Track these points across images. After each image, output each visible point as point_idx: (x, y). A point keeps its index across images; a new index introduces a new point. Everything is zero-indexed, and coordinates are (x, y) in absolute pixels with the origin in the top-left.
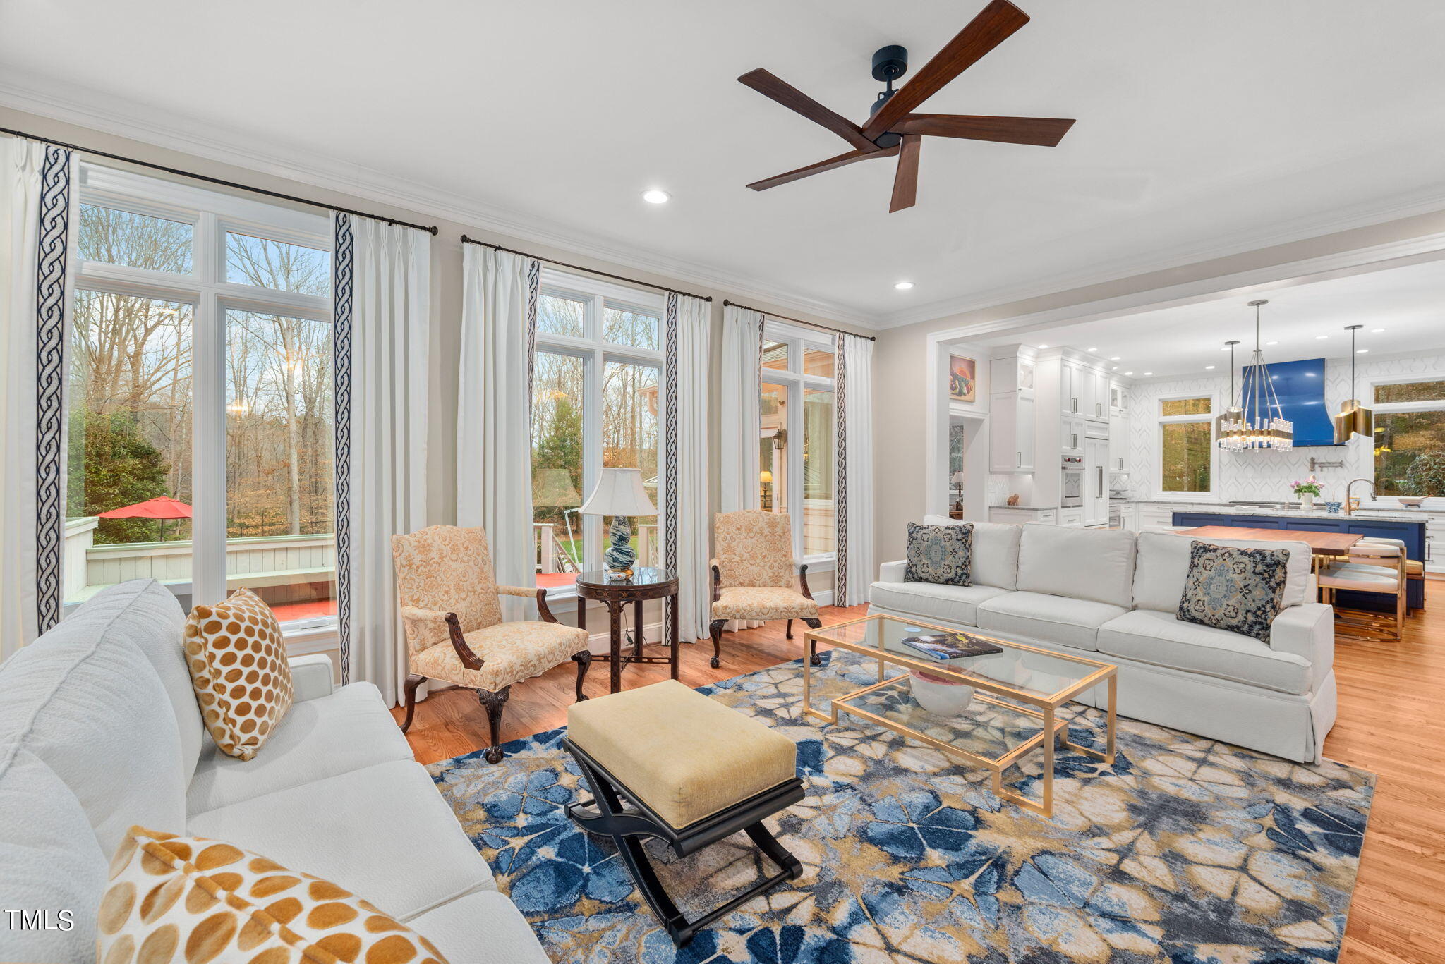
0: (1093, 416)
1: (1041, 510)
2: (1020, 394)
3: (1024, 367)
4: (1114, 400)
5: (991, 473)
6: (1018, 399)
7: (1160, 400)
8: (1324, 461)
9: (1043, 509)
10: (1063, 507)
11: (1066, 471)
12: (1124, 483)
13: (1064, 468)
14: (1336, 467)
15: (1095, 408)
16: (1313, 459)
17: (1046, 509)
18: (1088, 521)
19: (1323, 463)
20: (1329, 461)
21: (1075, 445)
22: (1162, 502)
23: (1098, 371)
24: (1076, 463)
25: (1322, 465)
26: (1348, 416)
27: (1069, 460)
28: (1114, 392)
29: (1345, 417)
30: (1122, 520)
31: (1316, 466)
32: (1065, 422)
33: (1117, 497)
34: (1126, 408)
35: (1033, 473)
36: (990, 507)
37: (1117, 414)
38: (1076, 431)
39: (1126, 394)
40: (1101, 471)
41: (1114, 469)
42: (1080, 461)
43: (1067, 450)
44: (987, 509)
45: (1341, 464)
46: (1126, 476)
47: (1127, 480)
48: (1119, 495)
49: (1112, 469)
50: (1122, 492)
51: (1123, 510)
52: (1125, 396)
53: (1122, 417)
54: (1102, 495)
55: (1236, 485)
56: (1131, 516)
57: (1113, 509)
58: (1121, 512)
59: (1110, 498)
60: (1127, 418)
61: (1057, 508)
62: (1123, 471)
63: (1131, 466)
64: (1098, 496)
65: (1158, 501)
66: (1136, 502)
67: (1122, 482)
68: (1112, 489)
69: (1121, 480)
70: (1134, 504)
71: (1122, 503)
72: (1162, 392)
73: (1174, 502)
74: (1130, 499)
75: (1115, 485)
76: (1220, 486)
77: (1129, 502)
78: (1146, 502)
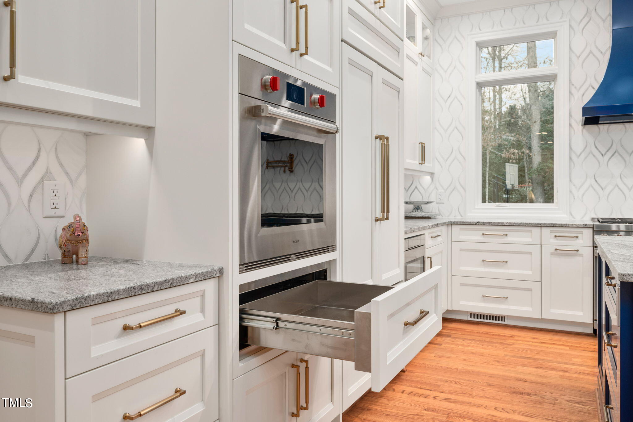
4: (411, 30)
7: (477, 44)
12: (427, 191)
21: (300, 42)
28: (411, 14)
30: (428, 262)
33: (416, 213)
34: (428, 57)
39: (428, 31)
41: (412, 162)
46: (428, 178)
47: (431, 184)
48: (419, 211)
49: (408, 161)
50: (423, 206)
51: (429, 242)
52: (426, 38)
53: (424, 70)
54: (388, 211)
55: (594, 190)
56: (441, 252)
57: (413, 243)
58: (427, 246)
59: (407, 218)
60: (429, 74)
61: (221, 271)
62: (424, 167)
63: (435, 159)
64: (379, 215)
65: (483, 221)
66: (447, 225)
67: (423, 188)
68: (408, 200)
69: (421, 185)
70: (444, 228)
71: (428, 227)
72: (480, 30)
73: (510, 223)
74: (435, 218)
75: (412, 193)
76: (571, 192)
77: (437, 224)
78: (463, 223)
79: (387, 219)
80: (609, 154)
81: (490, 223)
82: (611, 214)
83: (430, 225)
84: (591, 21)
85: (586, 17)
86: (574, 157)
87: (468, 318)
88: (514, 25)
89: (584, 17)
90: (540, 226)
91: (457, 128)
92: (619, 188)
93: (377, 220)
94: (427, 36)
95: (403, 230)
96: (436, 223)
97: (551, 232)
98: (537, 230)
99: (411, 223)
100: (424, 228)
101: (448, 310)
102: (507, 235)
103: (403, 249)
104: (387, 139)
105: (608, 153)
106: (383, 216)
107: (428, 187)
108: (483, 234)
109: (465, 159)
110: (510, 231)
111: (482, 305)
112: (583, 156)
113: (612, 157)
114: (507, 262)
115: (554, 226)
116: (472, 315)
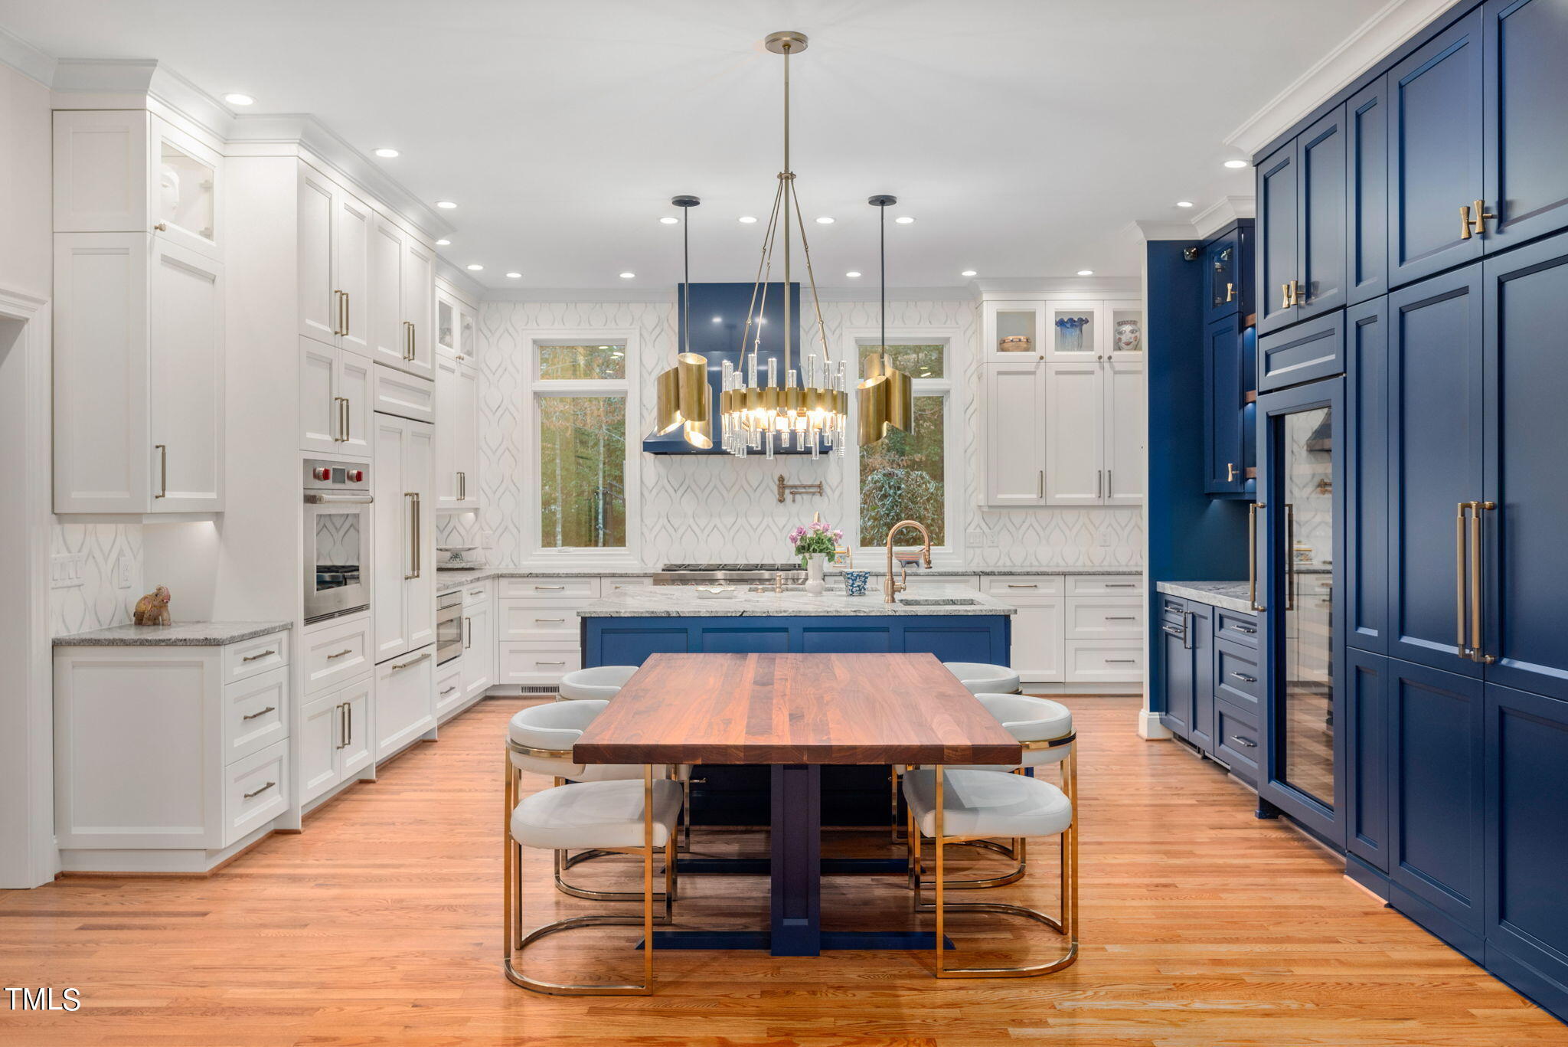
0: (395, 354)
1: (233, 640)
2: (160, 245)
3: (174, 156)
4: (446, 331)
5: (61, 517)
6: (154, 263)
7: (535, 342)
8: (797, 483)
9: (242, 638)
10: (309, 621)
11: (318, 509)
12: (469, 532)
13: (310, 499)
14: (814, 494)
15: (400, 335)
16: (781, 479)
17: (254, 635)
18: (384, 647)
19: (796, 487)
20: (805, 483)
21: (343, 431)
22: (544, 576)
23: (406, 237)
24: (350, 485)
25: (795, 490)
26: (879, 386)
27: (326, 475)
28: (445, 311)
29: (874, 387)
30: (465, 623)
31: (787, 491)
32: (314, 358)
33: (453, 564)
34: (469, 354)
35: (218, 516)
36: (57, 644)
37: (452, 364)
38: (347, 387)
39: (469, 320)
40: (416, 507)
41: (447, 499)
42: (359, 477)
43: (322, 445)
44: (40, 650)
45: (819, 489)
46: (471, 515)
47: (474, 524)
48: (458, 560)
49: (442, 498)
50: (464, 554)
51: (467, 600)
52: (468, 327)
53: (463, 375)
54: (418, 569)
55: (667, 531)
56: (485, 613)
57: (446, 601)
58: (464, 605)
59: (439, 570)
60: (472, 378)
61: (292, 624)
62: (465, 503)
63: (482, 492)
64: (409, 573)
65: (536, 572)
66: (493, 578)
67: (464, 528)
68: (443, 547)
69: (462, 524)
70: (488, 583)
71: (466, 583)
72: (538, 325)
73: (567, 574)
74: (480, 569)
75: (449, 535)
76: (642, 533)
77: (479, 578)
78: (512, 576)
79: (418, 576)
80: (682, 490)
81: (543, 574)
82: (684, 560)
83: (468, 579)
84: (663, 333)
85: (658, 327)
86: (646, 493)
87: (520, 693)
88: (579, 325)
89: (656, 327)
90: (599, 576)
91: (508, 449)
92: (692, 530)
93: (407, 578)
94: (468, 324)
95: (434, 586)
96: (477, 577)
97: (612, 583)
98: (596, 581)
99: (447, 577)
100: (461, 584)
101: (494, 686)
102: (563, 588)
103: (435, 608)
104: (417, 494)
105: (681, 488)
106: (413, 574)
107: (472, 527)
108: (536, 588)
109: (519, 490)
110: (567, 583)
111: (536, 674)
112: (654, 492)
113: (685, 492)
114: (563, 620)
115: (613, 575)
116: (524, 689)
